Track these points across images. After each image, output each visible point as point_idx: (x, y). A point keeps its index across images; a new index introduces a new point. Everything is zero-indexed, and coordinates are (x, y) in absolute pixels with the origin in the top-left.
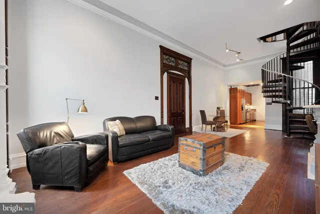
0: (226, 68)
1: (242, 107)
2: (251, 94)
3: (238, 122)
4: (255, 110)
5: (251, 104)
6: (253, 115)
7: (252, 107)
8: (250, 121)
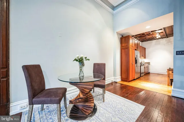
0: (115, 12)
1: (136, 60)
2: (145, 49)
3: (131, 79)
4: (149, 63)
5: (145, 58)
6: (148, 67)
7: (146, 61)
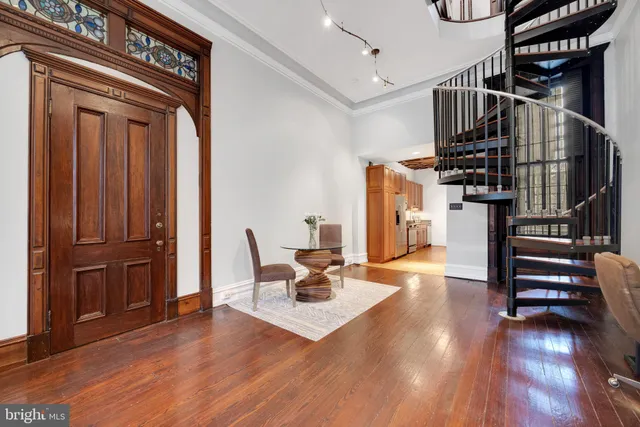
0: (355, 113)
1: (398, 217)
2: (421, 186)
3: (387, 256)
4: (429, 222)
5: (421, 209)
6: (425, 231)
7: (423, 216)
8: (418, 249)
